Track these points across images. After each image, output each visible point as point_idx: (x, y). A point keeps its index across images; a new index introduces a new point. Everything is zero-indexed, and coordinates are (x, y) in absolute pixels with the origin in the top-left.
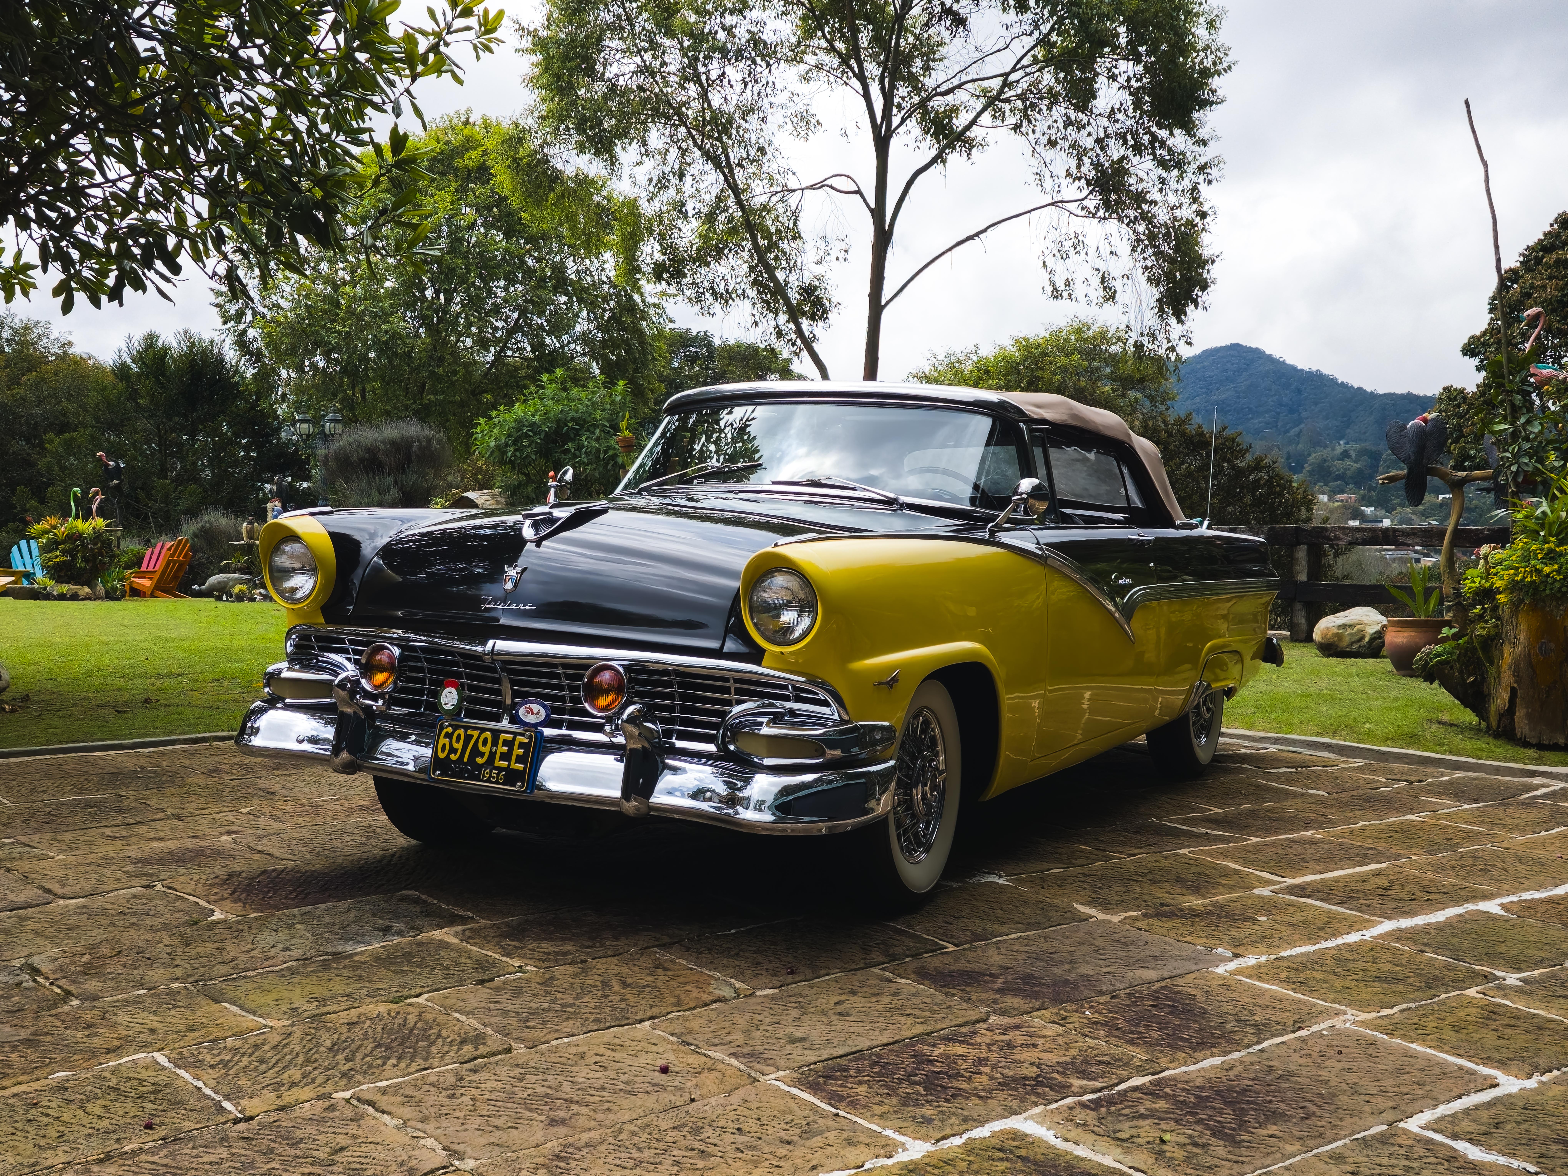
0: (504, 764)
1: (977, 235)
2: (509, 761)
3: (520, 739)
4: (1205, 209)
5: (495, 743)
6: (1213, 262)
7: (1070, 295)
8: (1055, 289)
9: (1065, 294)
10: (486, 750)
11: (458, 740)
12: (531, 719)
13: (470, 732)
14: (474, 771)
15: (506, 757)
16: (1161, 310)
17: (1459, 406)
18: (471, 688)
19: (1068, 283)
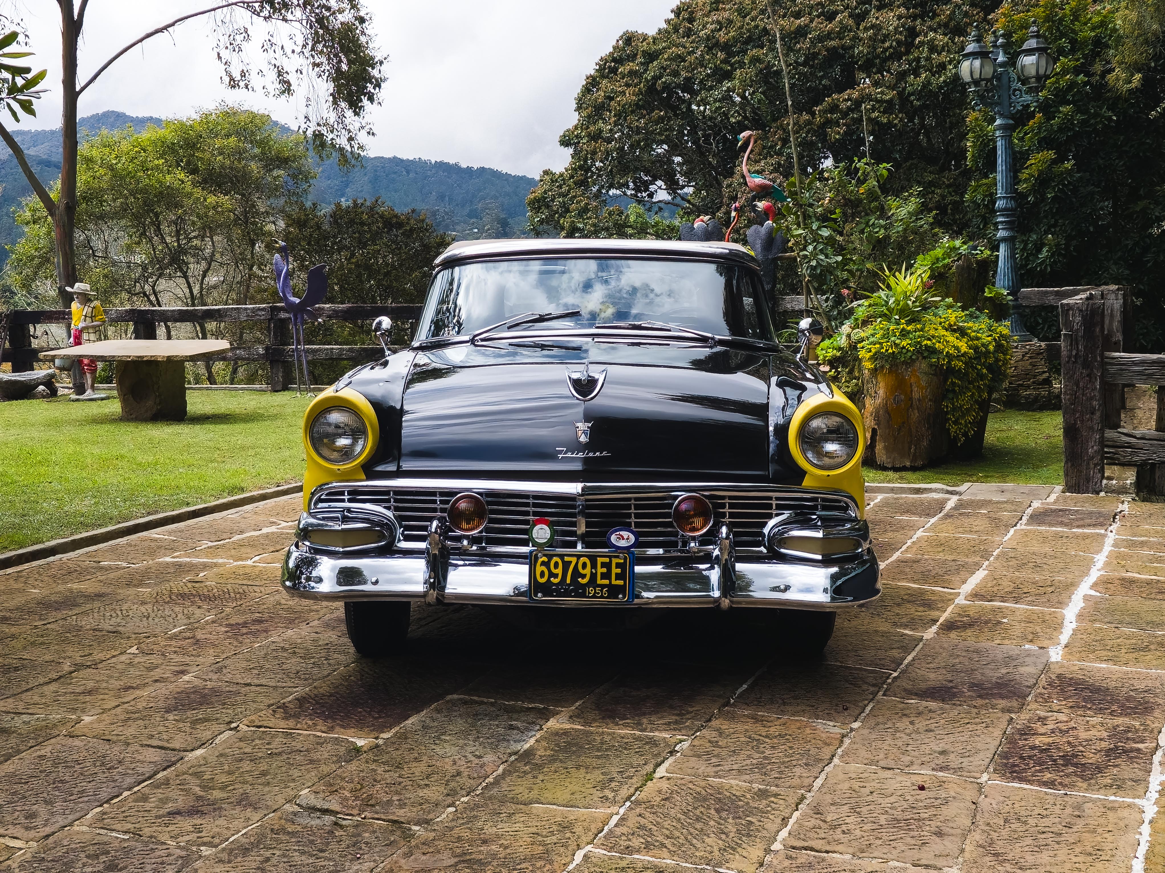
0: (606, 582)
1: (166, 28)
2: (610, 578)
3: (615, 561)
4: (362, 14)
5: (594, 566)
6: (381, 63)
7: (247, 87)
8: (232, 79)
9: (242, 84)
10: (587, 571)
11: (556, 565)
12: (623, 543)
13: (567, 559)
14: (579, 590)
15: (604, 576)
16: (335, 103)
17: (560, 187)
18: (558, 523)
19: (243, 74)
